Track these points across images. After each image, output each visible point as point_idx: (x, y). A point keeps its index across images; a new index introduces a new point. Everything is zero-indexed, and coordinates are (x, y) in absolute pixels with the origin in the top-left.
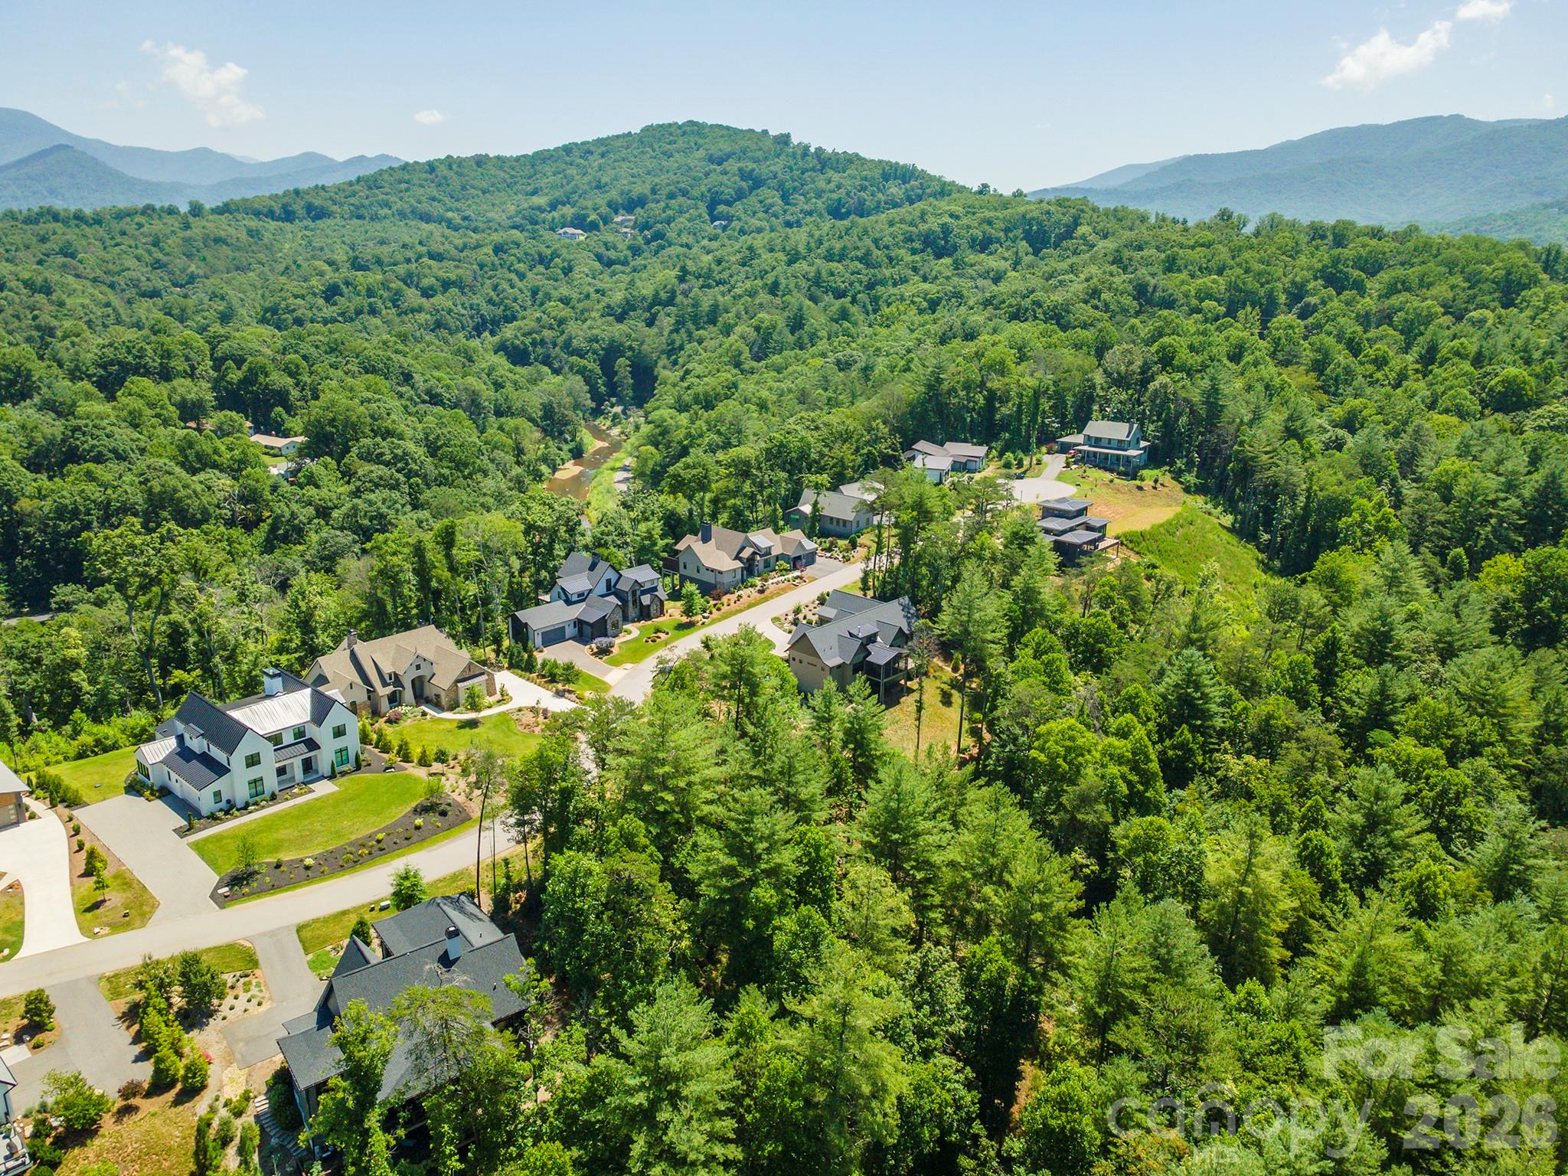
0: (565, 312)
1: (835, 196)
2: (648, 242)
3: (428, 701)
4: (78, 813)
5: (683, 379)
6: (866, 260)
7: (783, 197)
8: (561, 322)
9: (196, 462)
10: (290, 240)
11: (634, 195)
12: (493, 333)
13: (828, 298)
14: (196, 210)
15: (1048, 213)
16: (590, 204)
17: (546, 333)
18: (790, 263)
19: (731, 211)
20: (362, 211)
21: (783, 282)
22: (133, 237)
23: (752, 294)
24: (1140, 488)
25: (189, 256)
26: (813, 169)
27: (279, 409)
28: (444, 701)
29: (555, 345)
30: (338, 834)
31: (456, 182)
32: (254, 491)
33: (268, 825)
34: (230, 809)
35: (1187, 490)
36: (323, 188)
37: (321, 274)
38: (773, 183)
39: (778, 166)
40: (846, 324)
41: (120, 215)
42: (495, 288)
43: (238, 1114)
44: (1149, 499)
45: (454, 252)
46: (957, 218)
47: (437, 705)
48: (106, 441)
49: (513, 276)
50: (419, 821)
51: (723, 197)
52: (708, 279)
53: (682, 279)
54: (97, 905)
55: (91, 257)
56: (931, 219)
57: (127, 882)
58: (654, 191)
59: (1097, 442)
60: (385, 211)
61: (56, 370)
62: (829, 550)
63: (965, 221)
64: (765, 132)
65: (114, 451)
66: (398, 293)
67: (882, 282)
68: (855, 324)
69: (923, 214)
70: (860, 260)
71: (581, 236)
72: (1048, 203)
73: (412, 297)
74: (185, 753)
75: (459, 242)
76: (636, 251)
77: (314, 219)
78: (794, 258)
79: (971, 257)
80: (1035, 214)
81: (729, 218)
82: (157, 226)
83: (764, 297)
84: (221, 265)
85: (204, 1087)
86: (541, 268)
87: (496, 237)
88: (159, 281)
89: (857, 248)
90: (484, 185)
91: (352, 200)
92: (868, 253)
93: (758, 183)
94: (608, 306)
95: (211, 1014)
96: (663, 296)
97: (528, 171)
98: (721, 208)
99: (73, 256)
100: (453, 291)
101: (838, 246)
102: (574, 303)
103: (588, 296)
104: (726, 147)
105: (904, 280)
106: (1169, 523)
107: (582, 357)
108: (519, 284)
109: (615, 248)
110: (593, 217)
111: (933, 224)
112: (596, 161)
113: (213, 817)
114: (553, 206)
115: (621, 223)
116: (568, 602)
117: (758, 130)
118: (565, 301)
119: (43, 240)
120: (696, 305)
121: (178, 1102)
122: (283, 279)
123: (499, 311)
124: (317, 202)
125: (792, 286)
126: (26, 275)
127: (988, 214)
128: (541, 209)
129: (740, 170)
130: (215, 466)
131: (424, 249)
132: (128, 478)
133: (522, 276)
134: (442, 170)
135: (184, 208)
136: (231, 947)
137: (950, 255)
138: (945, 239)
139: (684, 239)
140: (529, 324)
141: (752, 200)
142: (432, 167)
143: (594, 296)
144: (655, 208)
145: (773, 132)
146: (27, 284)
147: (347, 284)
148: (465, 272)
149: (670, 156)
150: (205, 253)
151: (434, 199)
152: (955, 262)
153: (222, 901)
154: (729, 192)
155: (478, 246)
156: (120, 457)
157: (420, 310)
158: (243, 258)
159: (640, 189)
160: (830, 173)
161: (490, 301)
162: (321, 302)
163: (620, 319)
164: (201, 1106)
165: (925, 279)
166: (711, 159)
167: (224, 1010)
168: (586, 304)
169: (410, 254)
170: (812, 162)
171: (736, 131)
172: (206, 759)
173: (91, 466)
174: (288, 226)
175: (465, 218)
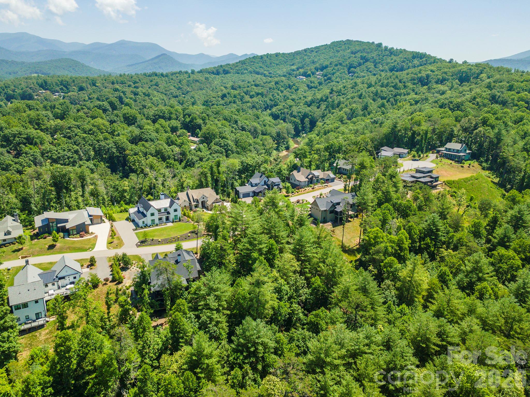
0: (292, 103)
1: (393, 65)
2: (325, 81)
3: (205, 208)
4: (114, 223)
5: (323, 125)
6: (395, 87)
7: (375, 65)
8: (291, 106)
9: (170, 143)
10: (217, 80)
11: (324, 65)
12: (270, 110)
13: (379, 99)
14: (193, 72)
15: (470, 69)
16: (309, 68)
17: (286, 110)
18: (368, 88)
19: (355, 70)
20: (239, 71)
21: (364, 94)
22: (175, 80)
23: (352, 98)
24: (462, 167)
25: (188, 86)
26: (387, 55)
27: (198, 130)
28: (209, 208)
29: (288, 114)
30: (169, 235)
31: (268, 62)
32: (184, 152)
33: (153, 231)
34: (146, 226)
35: (483, 169)
36: (229, 64)
37: (222, 91)
38: (372, 60)
39: (374, 54)
40: (383, 109)
41: (173, 74)
42: (273, 95)
43: (128, 289)
44: (465, 171)
45: (262, 84)
46: (434, 72)
47: (207, 209)
48: (149, 136)
49: (279, 92)
50: (189, 235)
51: (354, 66)
52: (339, 93)
53: (331, 93)
54: (111, 243)
55: (162, 87)
56: (423, 72)
57: (119, 239)
58: (331, 64)
59: (449, 150)
60: (246, 71)
61: (143, 117)
62: (340, 178)
63: (436, 73)
64: (373, 43)
65: (150, 139)
66: (243, 97)
67: (400, 95)
68: (386, 109)
69: (420, 70)
70: (393, 87)
71: (304, 79)
72: (472, 66)
73: (247, 98)
74: (139, 211)
75: (265, 81)
76: (320, 84)
77: (225, 74)
78: (370, 86)
79: (435, 86)
80: (464, 70)
81: (354, 73)
82: (182, 77)
83: (356, 99)
84: (196, 88)
85: (122, 282)
86: (288, 89)
87: (276, 79)
88: (178, 93)
89: (393, 83)
90: (277, 62)
91: (237, 68)
92: (396, 84)
93: (367, 60)
94: (306, 102)
95: (128, 269)
96: (324, 98)
97: (292, 57)
98: (352, 69)
99: (158, 86)
100: (260, 96)
101: (386, 82)
102: (296, 100)
103: (300, 98)
104: (358, 48)
105: (408, 94)
106: (467, 178)
107: (295, 118)
108: (281, 94)
109: (314, 83)
110: (309, 72)
111: (424, 74)
112: (314, 54)
113: (142, 227)
114: (298, 69)
115: (318, 75)
116: (252, 186)
117: (371, 42)
118: (293, 100)
119: (151, 81)
120: (333, 102)
121: (116, 284)
122: (211, 92)
123: (273, 103)
124: (226, 69)
125: (367, 95)
126: (144, 91)
127: (446, 70)
128: (293, 70)
129: (361, 56)
130: (175, 144)
131: (254, 83)
132: (153, 146)
133: (282, 92)
134: (265, 58)
135: (190, 72)
136: (136, 255)
137: (427, 85)
138: (427, 79)
139: (337, 80)
140: (280, 107)
141: (363, 67)
142: (262, 57)
143: (302, 98)
144: (329, 69)
145: (376, 43)
146: (144, 94)
147: (228, 94)
148: (264, 91)
149: (339, 52)
150: (193, 85)
151: (261, 67)
152: (429, 88)
153: (138, 246)
154: (355, 64)
155: (270, 82)
156: (152, 140)
157: (248, 102)
158: (202, 86)
159: (327, 63)
160: (393, 56)
161: (271, 100)
162: (220, 99)
163: (309, 106)
164: (120, 286)
165: (416, 94)
166: (352, 53)
167: (131, 269)
168: (299, 101)
169: (249, 85)
170: (387, 53)
171: (363, 42)
172: (143, 213)
173: (144, 142)
174: (217, 76)
175: (270, 73)
